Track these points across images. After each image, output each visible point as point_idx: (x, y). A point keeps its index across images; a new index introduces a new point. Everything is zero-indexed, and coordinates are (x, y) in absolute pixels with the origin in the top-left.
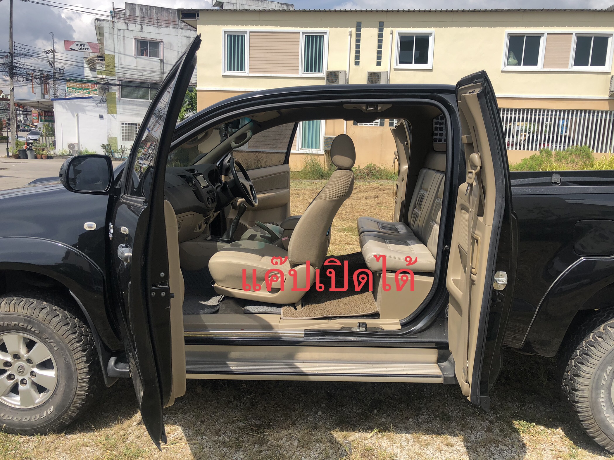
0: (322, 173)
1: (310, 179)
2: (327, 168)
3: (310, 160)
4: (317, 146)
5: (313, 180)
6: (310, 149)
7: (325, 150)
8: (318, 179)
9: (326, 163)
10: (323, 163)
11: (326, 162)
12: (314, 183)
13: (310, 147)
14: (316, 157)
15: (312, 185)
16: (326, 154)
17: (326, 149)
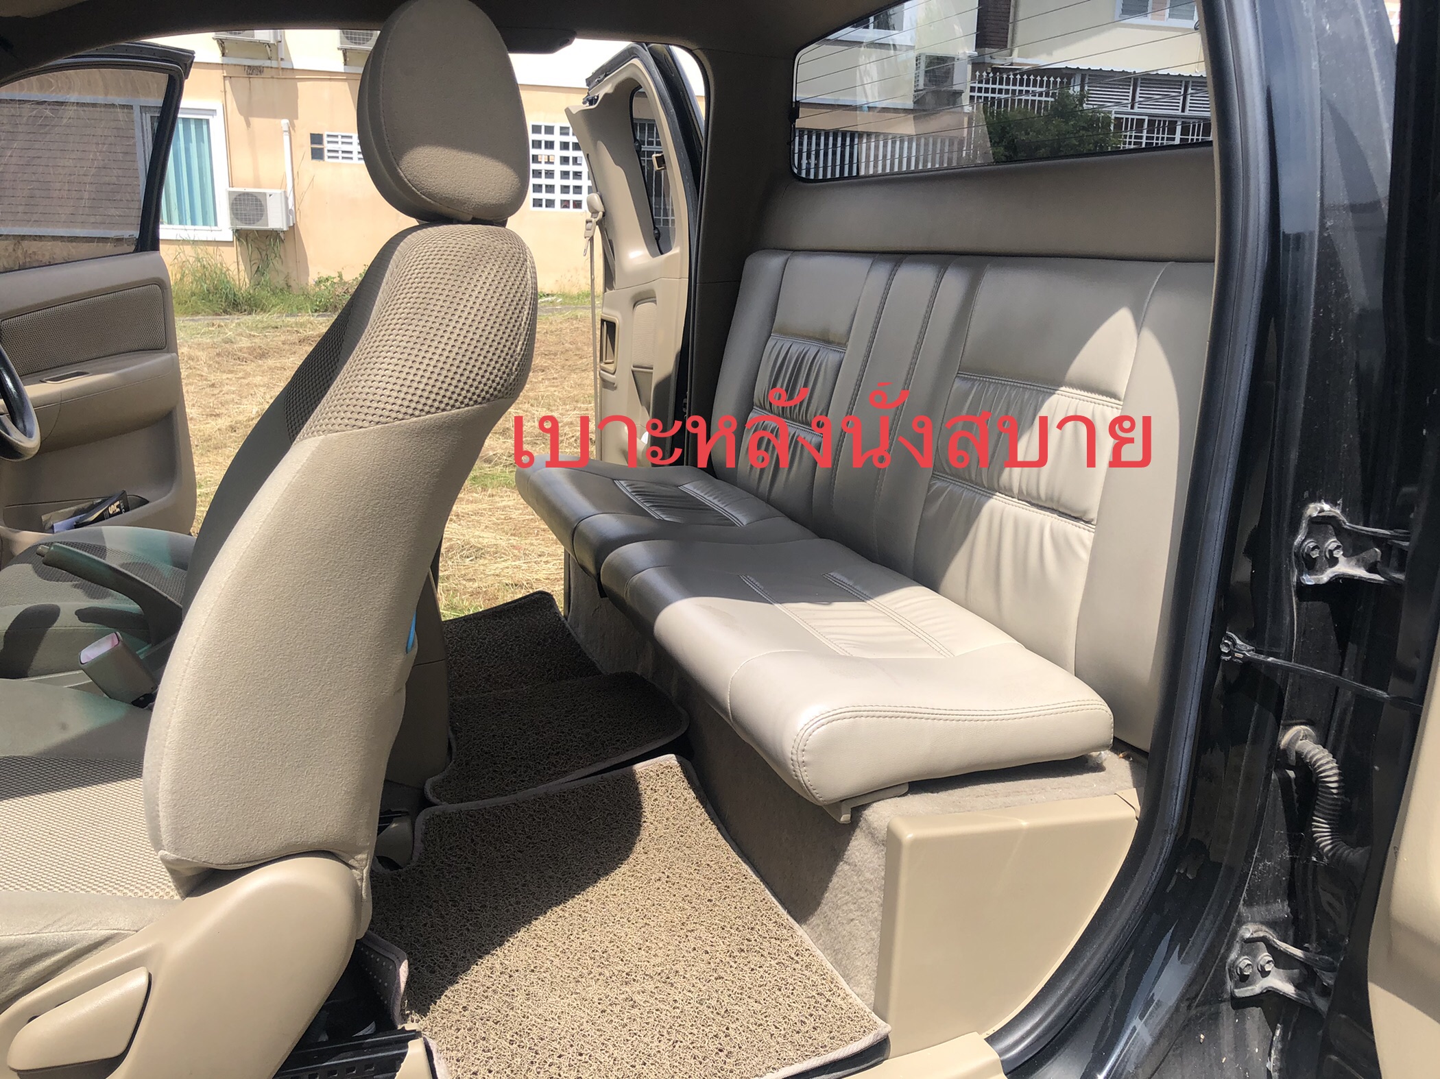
0: (235, 295)
1: (198, 313)
2: (247, 280)
3: (191, 260)
4: (209, 218)
5: (210, 317)
6: (187, 227)
7: (237, 231)
8: (225, 312)
9: (242, 267)
10: (233, 267)
11: (241, 262)
12: (213, 325)
13: (189, 221)
14: (210, 249)
15: (210, 332)
16: (238, 239)
17: (239, 227)
